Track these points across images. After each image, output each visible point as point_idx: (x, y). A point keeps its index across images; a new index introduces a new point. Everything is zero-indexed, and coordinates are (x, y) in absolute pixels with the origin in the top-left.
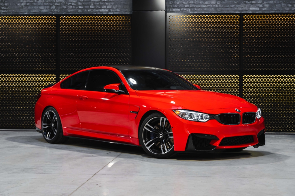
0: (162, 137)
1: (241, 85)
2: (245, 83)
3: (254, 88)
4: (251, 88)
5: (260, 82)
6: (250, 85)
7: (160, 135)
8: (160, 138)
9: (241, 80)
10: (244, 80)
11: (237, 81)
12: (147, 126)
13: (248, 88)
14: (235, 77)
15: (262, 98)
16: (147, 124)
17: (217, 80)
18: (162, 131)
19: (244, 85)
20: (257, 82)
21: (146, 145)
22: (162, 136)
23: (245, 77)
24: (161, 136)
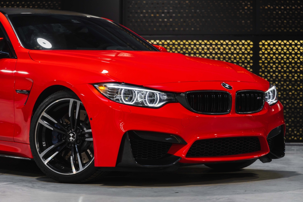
0: (74, 140)
1: (256, 58)
2: (263, 54)
3: (280, 63)
4: (274, 63)
5: (291, 54)
6: (272, 58)
7: (70, 136)
8: (70, 143)
9: (256, 49)
10: (261, 49)
11: (249, 51)
12: (44, 118)
13: (269, 63)
14: (246, 45)
15: (293, 81)
16: (44, 114)
17: (214, 49)
18: (74, 128)
19: (261, 58)
20: (285, 54)
21: (41, 156)
22: (73, 137)
23: (263, 45)
24: (71, 138)
